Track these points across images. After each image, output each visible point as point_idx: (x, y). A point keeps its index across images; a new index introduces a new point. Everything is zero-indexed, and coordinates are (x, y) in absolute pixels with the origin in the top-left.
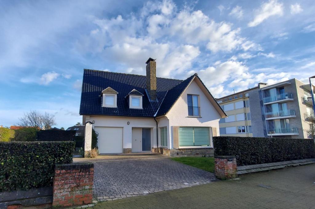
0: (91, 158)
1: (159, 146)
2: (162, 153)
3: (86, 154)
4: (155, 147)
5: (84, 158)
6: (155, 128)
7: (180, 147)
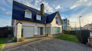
0: (21, 42)
1: (46, 33)
2: (48, 35)
3: (18, 40)
4: (45, 33)
5: (16, 43)
6: (45, 27)
7: (54, 33)
